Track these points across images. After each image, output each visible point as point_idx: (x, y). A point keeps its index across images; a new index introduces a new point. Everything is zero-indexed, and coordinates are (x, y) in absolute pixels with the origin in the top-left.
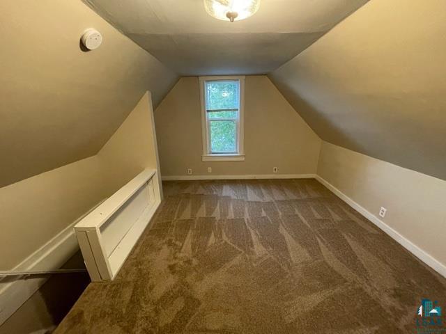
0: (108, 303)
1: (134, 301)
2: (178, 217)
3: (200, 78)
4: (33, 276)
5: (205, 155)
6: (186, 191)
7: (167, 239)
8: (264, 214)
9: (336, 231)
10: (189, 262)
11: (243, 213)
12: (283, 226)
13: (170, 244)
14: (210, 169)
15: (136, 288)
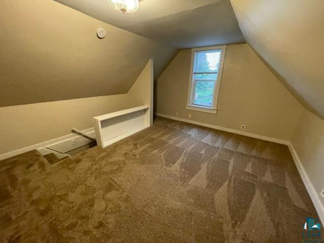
0: (95, 154)
1: (102, 158)
2: (150, 136)
3: (192, 50)
4: (85, 137)
5: (188, 105)
6: (168, 125)
7: (136, 142)
8: (203, 152)
9: (254, 185)
10: (135, 155)
11: (188, 146)
12: (208, 164)
13: (135, 145)
14: (190, 116)
15: (107, 154)
